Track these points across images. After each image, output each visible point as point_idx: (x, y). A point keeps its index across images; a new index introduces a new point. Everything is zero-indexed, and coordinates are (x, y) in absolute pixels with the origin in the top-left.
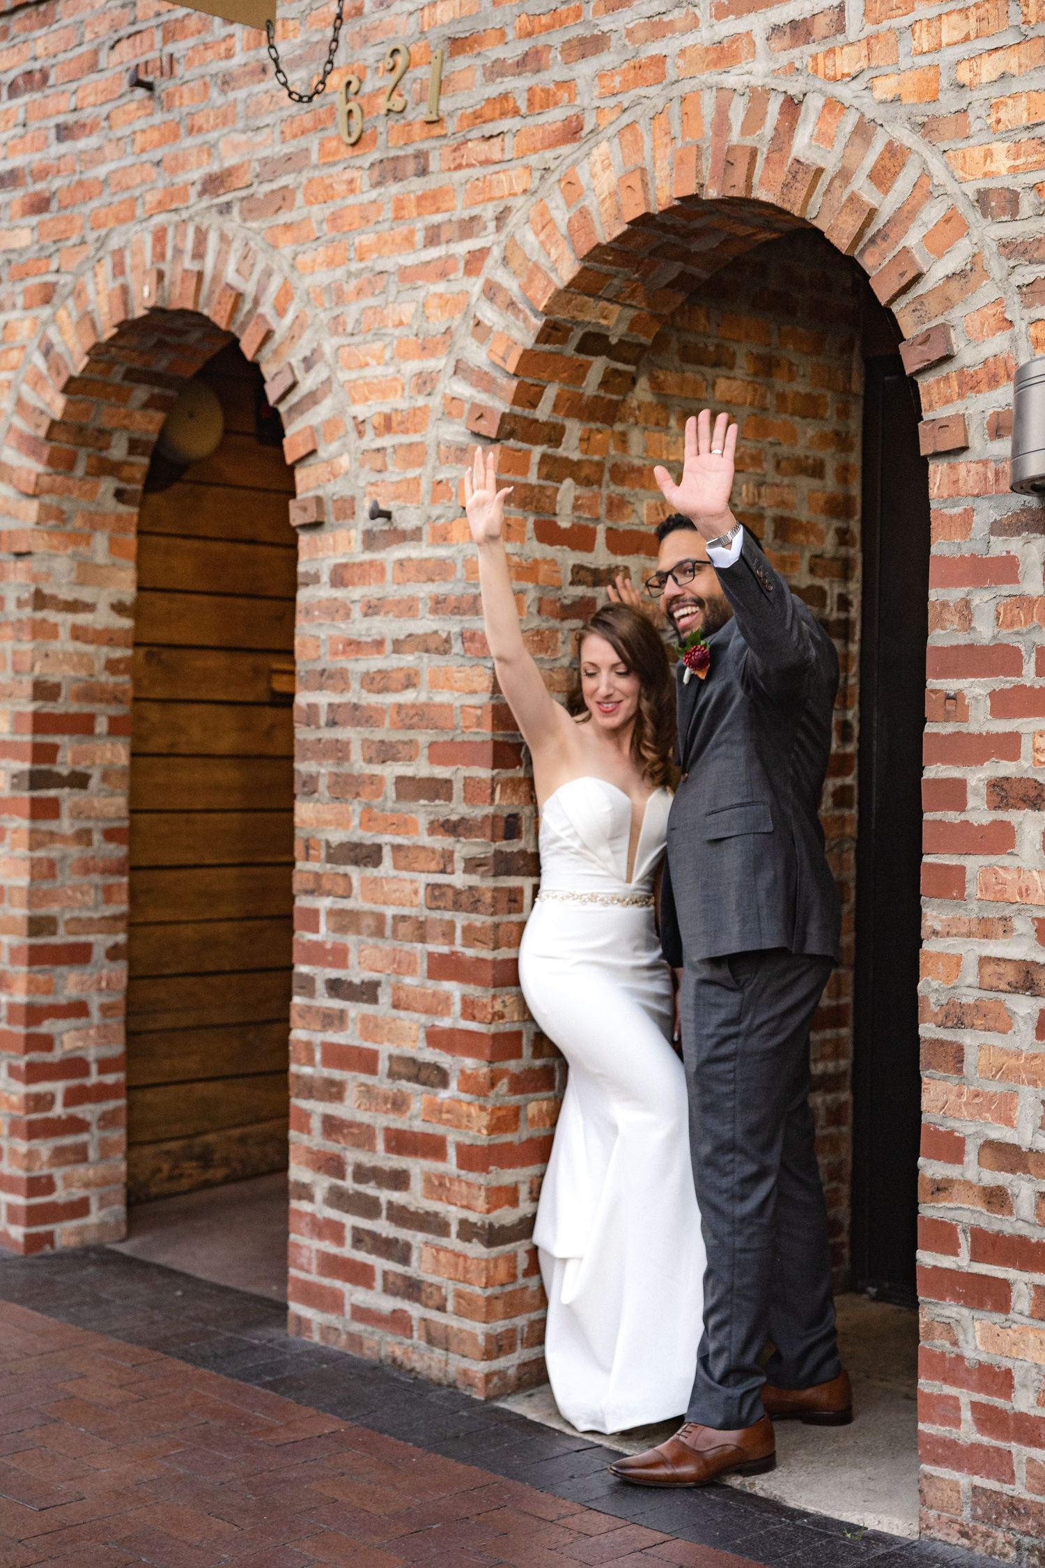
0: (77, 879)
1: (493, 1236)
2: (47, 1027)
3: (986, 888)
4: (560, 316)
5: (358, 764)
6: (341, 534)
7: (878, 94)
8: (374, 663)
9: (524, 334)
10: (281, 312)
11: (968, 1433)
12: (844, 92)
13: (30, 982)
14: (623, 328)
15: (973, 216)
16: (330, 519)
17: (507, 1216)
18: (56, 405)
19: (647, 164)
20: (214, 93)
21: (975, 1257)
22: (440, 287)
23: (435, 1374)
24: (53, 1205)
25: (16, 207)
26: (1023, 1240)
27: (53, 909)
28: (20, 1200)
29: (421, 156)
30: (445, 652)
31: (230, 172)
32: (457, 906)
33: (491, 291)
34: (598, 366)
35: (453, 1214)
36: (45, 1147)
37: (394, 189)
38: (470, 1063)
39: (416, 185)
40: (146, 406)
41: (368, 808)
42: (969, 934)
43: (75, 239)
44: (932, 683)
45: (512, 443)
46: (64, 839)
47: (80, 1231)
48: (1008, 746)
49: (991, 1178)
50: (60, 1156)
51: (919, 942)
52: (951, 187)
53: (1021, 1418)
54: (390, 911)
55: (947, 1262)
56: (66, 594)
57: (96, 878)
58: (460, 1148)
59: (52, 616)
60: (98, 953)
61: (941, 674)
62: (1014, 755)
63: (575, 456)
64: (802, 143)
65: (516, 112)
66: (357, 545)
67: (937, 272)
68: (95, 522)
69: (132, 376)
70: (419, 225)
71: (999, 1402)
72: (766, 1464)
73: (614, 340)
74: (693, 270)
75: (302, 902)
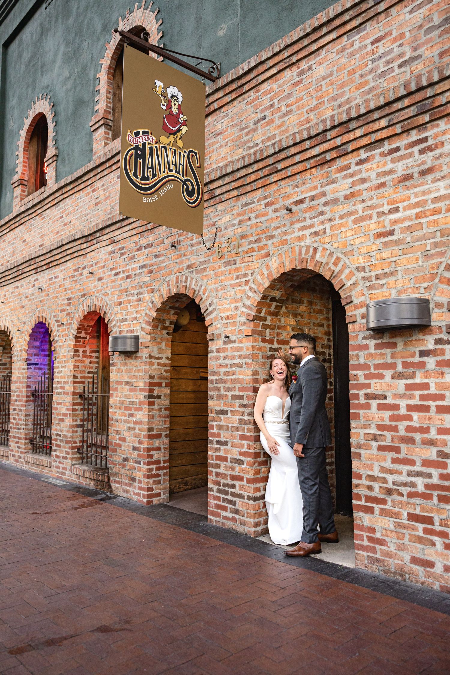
0: (158, 419)
1: (255, 499)
2: (152, 453)
3: (365, 417)
4: (266, 294)
5: (222, 392)
6: (218, 342)
7: (334, 247)
8: (226, 370)
9: (258, 298)
10: (204, 294)
11: (366, 543)
12: (327, 246)
13: (148, 442)
14: (279, 296)
15: (356, 272)
16: (216, 338)
17: (258, 494)
18: (154, 314)
19: (284, 262)
20: (189, 248)
21: (366, 502)
22: (239, 288)
23: (242, 531)
24: (153, 494)
25: (146, 272)
26: (377, 498)
27: (153, 426)
28: (146, 493)
29: (235, 260)
30: (242, 367)
31: (193, 264)
32: (245, 424)
33: (251, 289)
34: (274, 304)
35: (246, 494)
36: (151, 481)
37: (229, 267)
38: (249, 459)
39: (234, 267)
40: (174, 314)
41: (225, 402)
42: (361, 428)
43: (159, 279)
44: (351, 372)
45: (256, 321)
46: (156, 410)
47: (159, 500)
48: (368, 386)
49: (369, 483)
50: (154, 482)
51: (350, 430)
52: (351, 266)
53: (378, 539)
54: (230, 425)
55: (359, 503)
56: (156, 356)
57: (162, 419)
58: (247, 478)
59: (153, 360)
60: (163, 436)
61: (353, 370)
62: (370, 388)
63: (269, 324)
64: (318, 257)
65: (255, 251)
66: (222, 344)
67: (348, 284)
68: (162, 339)
69: (171, 308)
70: (234, 275)
71: (373, 535)
72: (319, 552)
73: (277, 299)
74: (295, 283)
75: (210, 423)
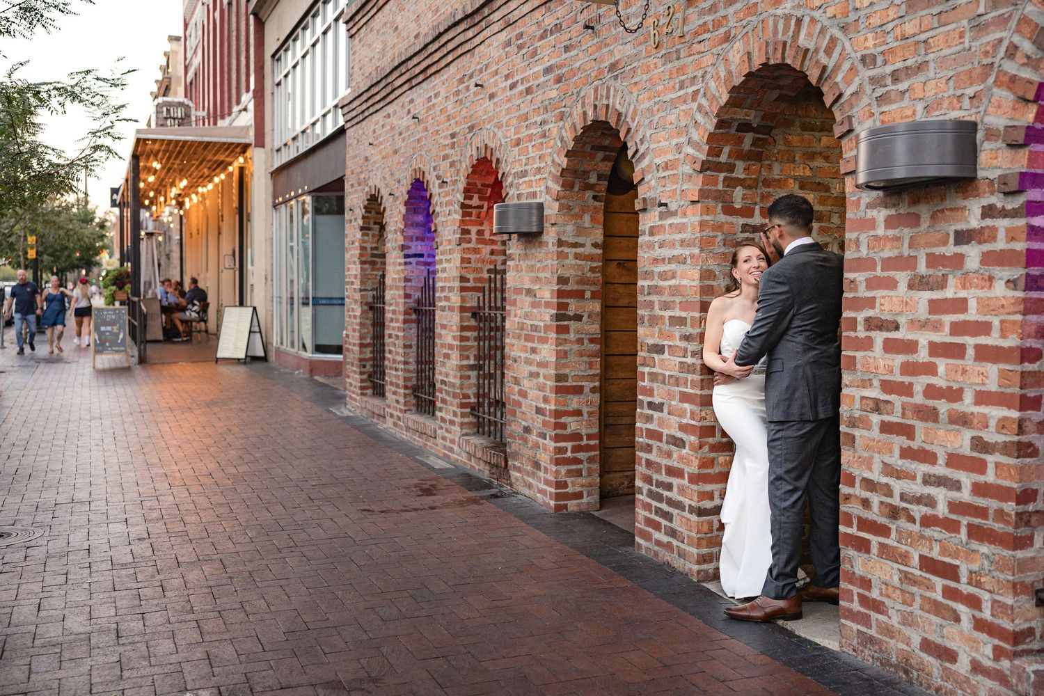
0: (577, 359)
1: (701, 512)
2: (563, 420)
3: (863, 366)
4: (726, 117)
5: (657, 312)
6: (652, 213)
7: (829, 15)
8: (662, 268)
9: (710, 125)
10: (633, 120)
11: (856, 606)
12: (817, 14)
13: (556, 401)
14: (758, 120)
15: (860, 67)
16: (649, 207)
17: (708, 504)
18: (564, 162)
19: (751, 50)
20: (613, 29)
21: (859, 529)
22: (684, 107)
23: (681, 570)
24: (567, 493)
25: (552, 81)
26: (875, 522)
27: (567, 371)
28: (553, 490)
29: (678, 51)
30: (685, 263)
31: (617, 62)
32: (688, 372)
33: (700, 108)
34: (749, 138)
35: (687, 502)
36: (563, 469)
37: (669, 66)
38: (693, 438)
39: (676, 64)
40: (603, 160)
41: (660, 330)
42: (858, 387)
43: (570, 94)
44: (846, 275)
45: (708, 172)
46: (571, 342)
47: (579, 505)
48: (871, 302)
49: (865, 494)
50: (569, 473)
51: (841, 390)
52: (853, 55)
53: (874, 600)
54: (667, 373)
55: (849, 531)
56: (571, 240)
57: (585, 359)
58: (688, 473)
59: (566, 250)
60: (587, 390)
61: (851, 271)
62: (873, 307)
63: (742, 176)
64: (803, 40)
65: (709, 31)
66: (657, 219)
67: (848, 92)
68: (584, 210)
69: (596, 148)
70: (677, 81)
71: (866, 593)
73: (755, 125)
74: (785, 92)
75: (640, 369)
